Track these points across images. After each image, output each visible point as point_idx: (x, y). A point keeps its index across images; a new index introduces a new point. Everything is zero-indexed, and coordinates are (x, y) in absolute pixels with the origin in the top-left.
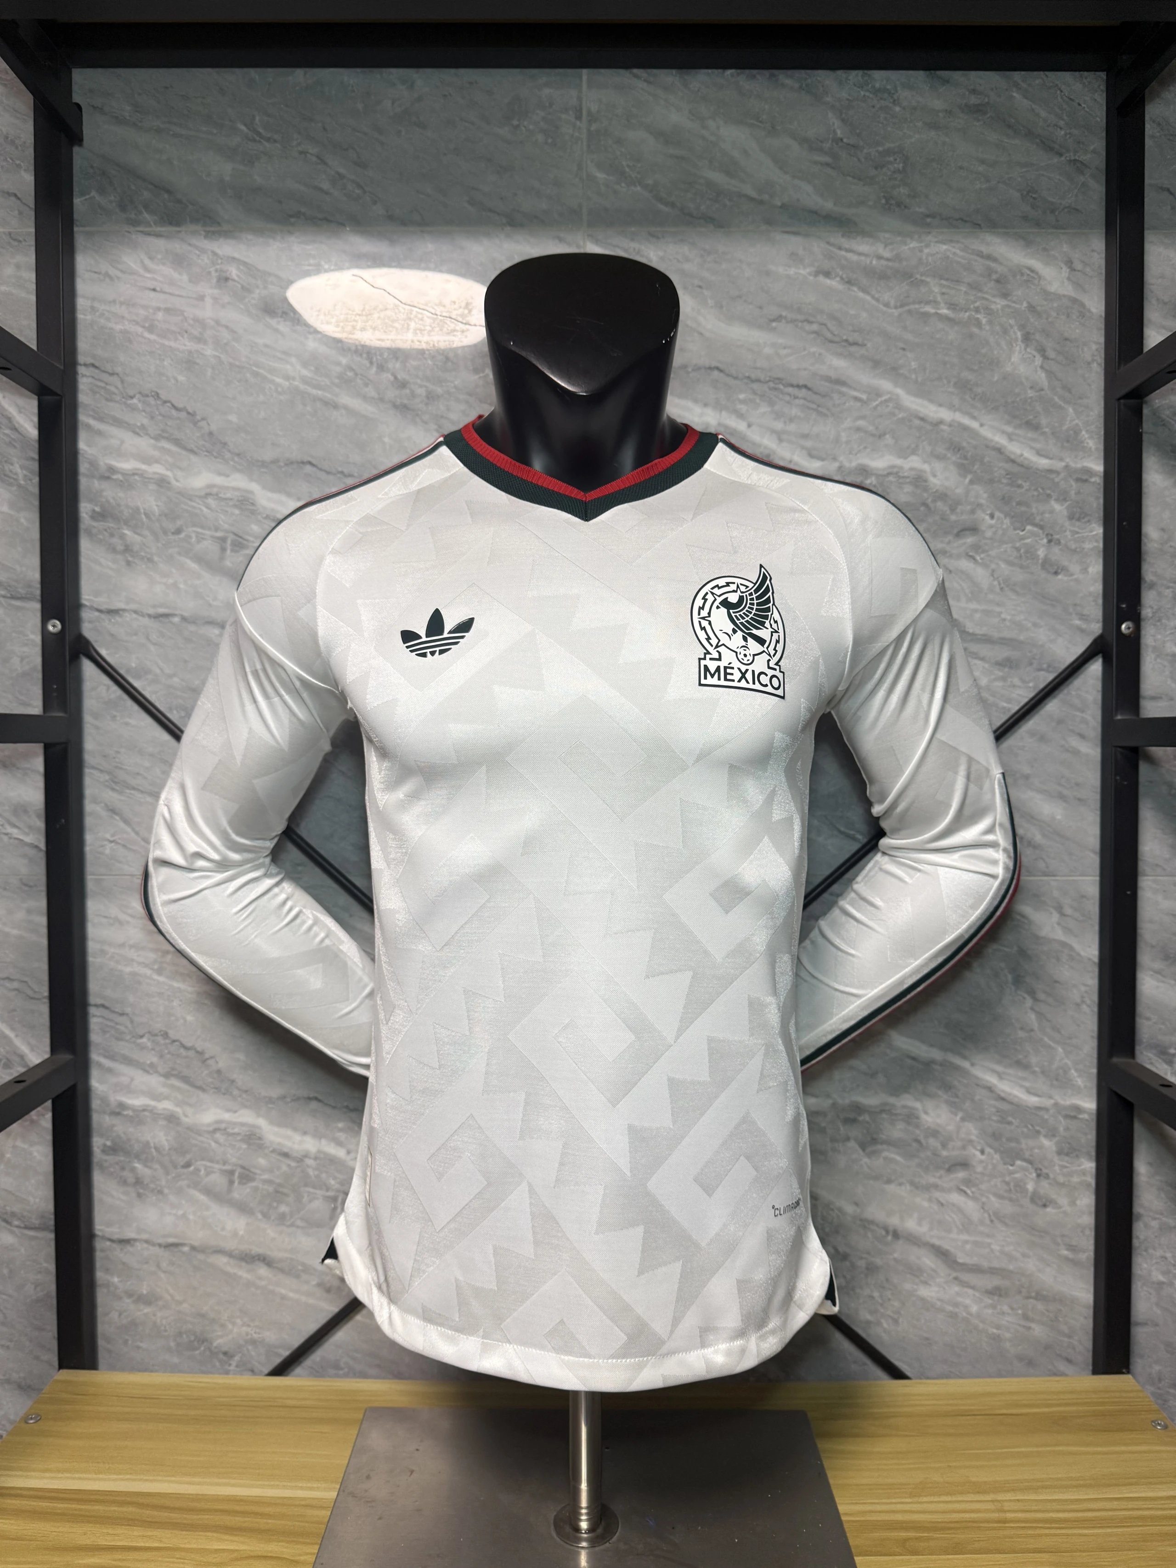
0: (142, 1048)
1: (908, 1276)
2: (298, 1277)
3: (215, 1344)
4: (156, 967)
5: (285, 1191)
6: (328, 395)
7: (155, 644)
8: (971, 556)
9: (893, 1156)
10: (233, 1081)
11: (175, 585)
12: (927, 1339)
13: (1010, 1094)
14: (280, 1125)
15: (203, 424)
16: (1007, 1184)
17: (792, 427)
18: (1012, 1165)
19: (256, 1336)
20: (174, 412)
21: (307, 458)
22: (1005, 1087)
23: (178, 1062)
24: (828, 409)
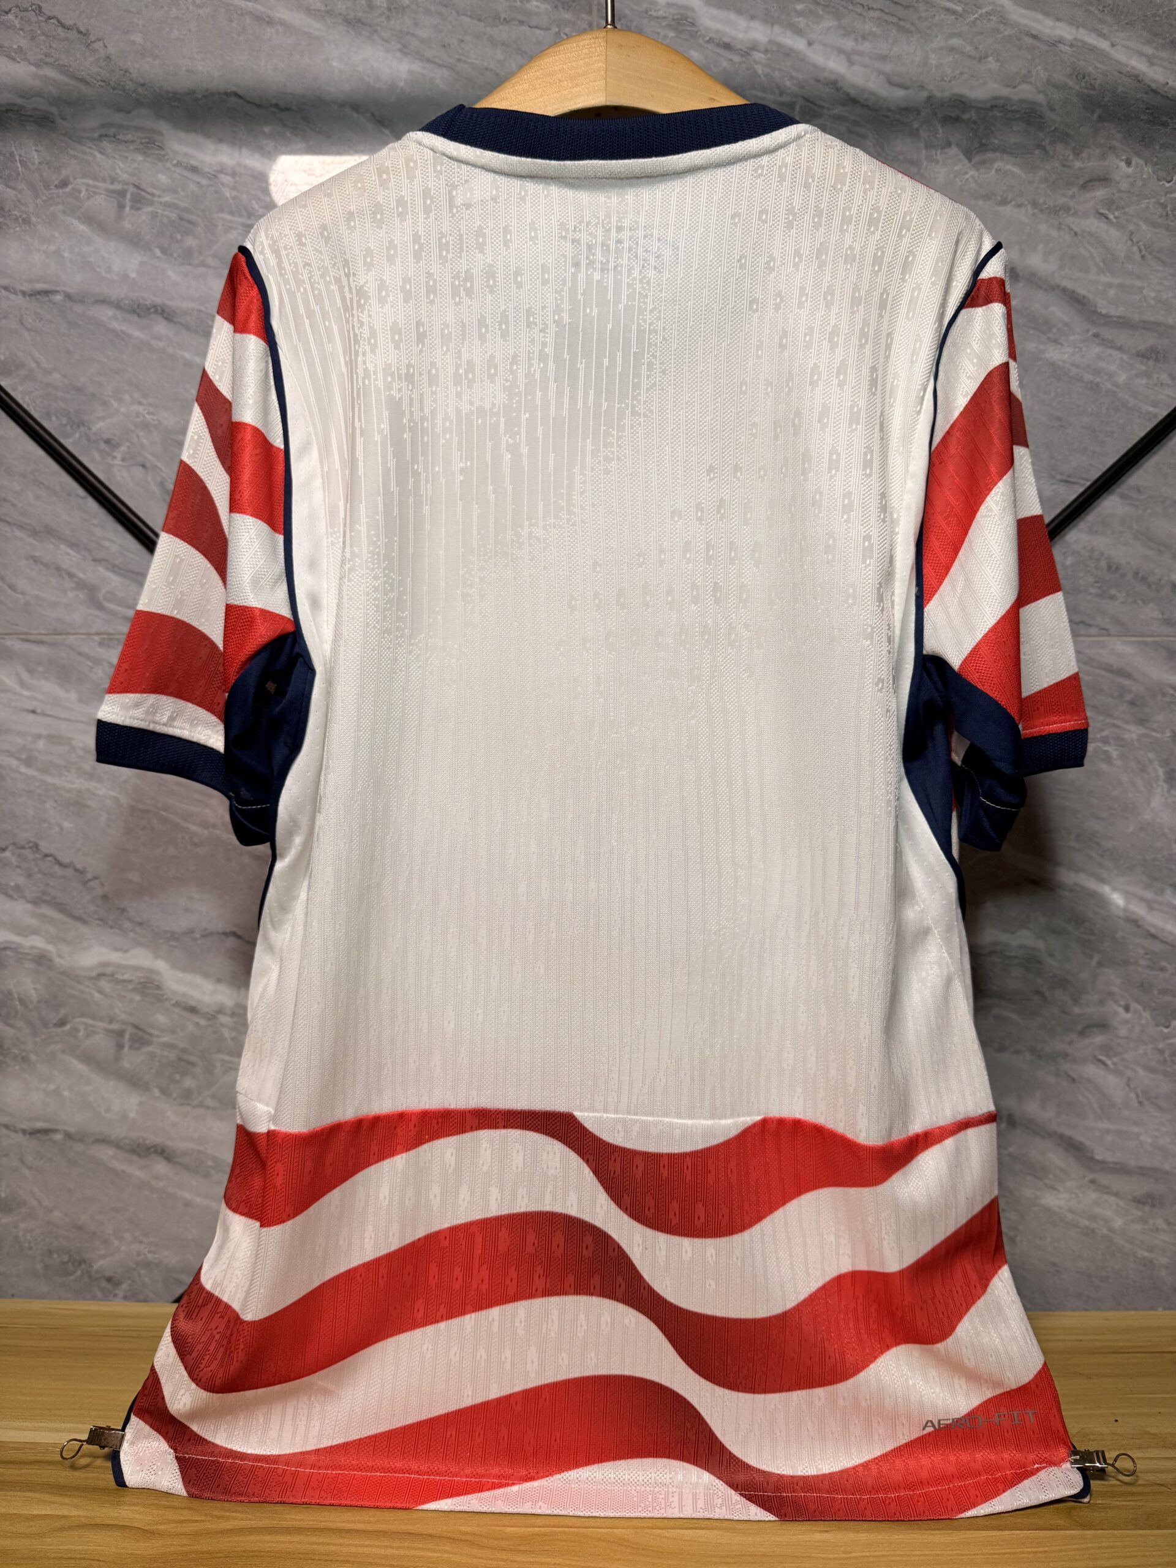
0: (5, 864)
1: (1028, 1178)
2: (206, 1176)
3: (95, 1267)
4: (24, 756)
5: (192, 1058)
6: (259, 7)
7: (28, 330)
8: (1101, 214)
9: (1007, 1013)
10: (124, 910)
11: (58, 253)
12: (1055, 1264)
13: (1163, 930)
14: (184, 970)
15: (98, 45)
16: (1162, 1052)
17: (866, 46)
18: (1167, 1027)
19: (150, 1256)
20: (60, 30)
21: (231, 88)
22: (1155, 920)
23: (51, 883)
24: (912, 24)
